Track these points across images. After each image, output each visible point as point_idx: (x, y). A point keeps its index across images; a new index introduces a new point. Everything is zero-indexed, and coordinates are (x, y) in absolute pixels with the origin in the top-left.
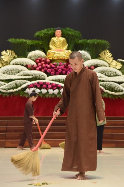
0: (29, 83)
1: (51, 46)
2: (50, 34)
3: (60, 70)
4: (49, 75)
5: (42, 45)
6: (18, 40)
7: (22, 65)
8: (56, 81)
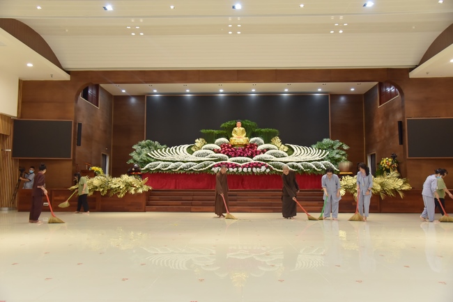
0: (215, 163)
1: (233, 134)
2: (232, 125)
3: (239, 153)
4: (230, 157)
5: (226, 134)
6: (207, 131)
7: (210, 150)
8: (235, 161)
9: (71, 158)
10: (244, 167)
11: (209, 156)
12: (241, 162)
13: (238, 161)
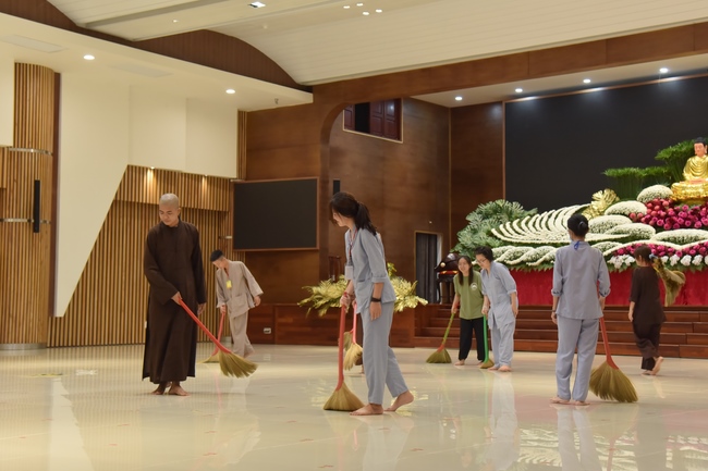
0: (620, 246)
1: (686, 174)
2: (685, 152)
3: (679, 220)
4: (659, 229)
5: (669, 173)
6: (620, 171)
7: (624, 214)
8: (668, 240)
9: (318, 248)
10: (684, 253)
11: (613, 230)
12: (682, 242)
13: (675, 241)
